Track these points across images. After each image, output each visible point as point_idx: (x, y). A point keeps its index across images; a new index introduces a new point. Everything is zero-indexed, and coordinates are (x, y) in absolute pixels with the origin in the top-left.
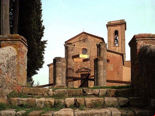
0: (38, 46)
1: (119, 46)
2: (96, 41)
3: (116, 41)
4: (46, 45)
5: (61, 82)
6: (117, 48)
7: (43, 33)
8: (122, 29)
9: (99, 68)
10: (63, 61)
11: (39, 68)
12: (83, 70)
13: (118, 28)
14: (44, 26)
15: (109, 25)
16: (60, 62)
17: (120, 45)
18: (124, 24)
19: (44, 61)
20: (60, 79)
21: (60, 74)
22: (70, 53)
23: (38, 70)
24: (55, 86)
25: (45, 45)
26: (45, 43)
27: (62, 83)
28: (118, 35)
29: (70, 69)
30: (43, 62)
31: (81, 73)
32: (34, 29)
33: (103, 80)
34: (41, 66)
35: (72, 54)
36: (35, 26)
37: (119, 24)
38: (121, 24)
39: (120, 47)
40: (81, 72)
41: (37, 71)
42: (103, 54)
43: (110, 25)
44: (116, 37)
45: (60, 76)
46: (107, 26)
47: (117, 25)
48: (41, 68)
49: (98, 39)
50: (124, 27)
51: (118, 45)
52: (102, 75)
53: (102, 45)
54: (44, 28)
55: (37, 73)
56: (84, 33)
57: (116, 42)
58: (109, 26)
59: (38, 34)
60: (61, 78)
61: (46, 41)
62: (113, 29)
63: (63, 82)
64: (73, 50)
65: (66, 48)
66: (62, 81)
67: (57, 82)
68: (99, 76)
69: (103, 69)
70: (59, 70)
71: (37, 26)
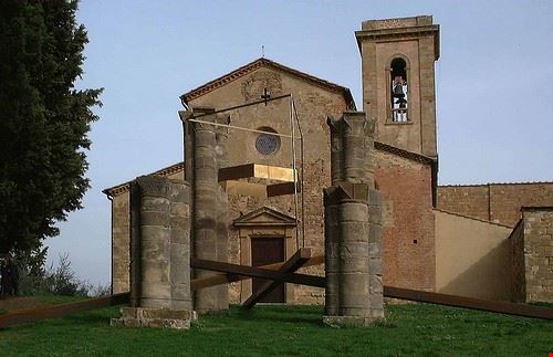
0: (52, 121)
1: (409, 123)
2: (318, 100)
3: (396, 100)
4: (94, 109)
5: (168, 294)
6: (404, 131)
7: (78, 60)
8: (423, 52)
9: (350, 235)
10: (176, 193)
11: (64, 211)
12: (263, 219)
13: (406, 49)
14: (82, 28)
15: (368, 36)
16: (162, 200)
17: (415, 118)
18: (429, 33)
19: (87, 180)
20: (163, 279)
21: (161, 257)
22: (211, 155)
23: (61, 217)
24: (140, 311)
25: (90, 108)
26: (92, 102)
27: (176, 297)
28: (405, 79)
29: (209, 223)
30: (84, 184)
31: (255, 231)
32: (32, 43)
33: (367, 291)
34: (73, 202)
35: (218, 156)
36: (38, 25)
37: (410, 34)
38: (416, 34)
39: (417, 126)
40: (251, 227)
41: (57, 224)
42: (360, 164)
43: (372, 37)
44: (399, 88)
45: (162, 265)
46: (361, 38)
47: (404, 35)
48: (73, 208)
49: (324, 94)
50: (432, 48)
51: (405, 119)
52: (362, 265)
53: (356, 124)
54: (81, 38)
55: (58, 230)
56: (264, 62)
57: (397, 106)
58: (366, 38)
59: (51, 68)
60: (168, 272)
61: (94, 93)
62: (386, 52)
63: (179, 295)
64: (222, 138)
65: (191, 130)
66: (173, 288)
67: (151, 294)
68: (348, 268)
69: (366, 237)
70: (158, 234)
71: (50, 30)
